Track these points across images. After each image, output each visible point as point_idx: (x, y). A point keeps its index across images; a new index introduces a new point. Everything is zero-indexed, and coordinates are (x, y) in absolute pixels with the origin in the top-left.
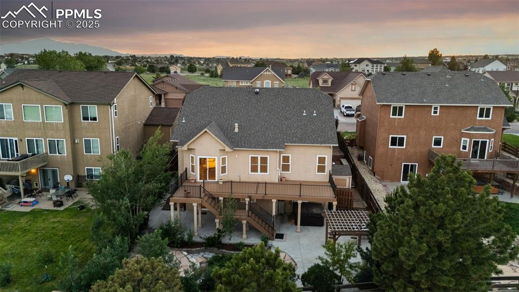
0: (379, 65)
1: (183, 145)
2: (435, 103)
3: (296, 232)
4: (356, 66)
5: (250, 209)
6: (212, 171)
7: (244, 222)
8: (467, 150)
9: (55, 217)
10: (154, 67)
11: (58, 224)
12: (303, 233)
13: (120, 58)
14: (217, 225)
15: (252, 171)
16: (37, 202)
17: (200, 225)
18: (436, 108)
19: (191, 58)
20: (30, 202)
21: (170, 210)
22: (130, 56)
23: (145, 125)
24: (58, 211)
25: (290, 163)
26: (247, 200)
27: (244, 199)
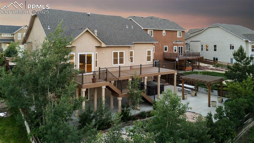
2: (164, 29)
8: (177, 52)
15: (114, 64)
25: (133, 57)
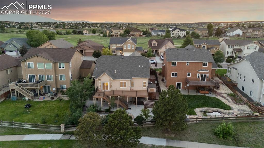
0: (184, 31)
1: (97, 78)
2: (187, 61)
3: (135, 107)
4: (173, 31)
5: (120, 100)
6: (107, 87)
7: (118, 104)
8: (199, 78)
9: (53, 103)
10: (76, 31)
11: (54, 105)
12: (138, 107)
13: (57, 24)
14: (109, 105)
15: (121, 87)
16: (44, 98)
17: (103, 105)
18: (188, 63)
19: (93, 23)
20: (42, 98)
21: (93, 100)
22: (62, 23)
23: (80, 68)
24: (53, 101)
25: (134, 84)
26: (119, 97)
27: (118, 97)
